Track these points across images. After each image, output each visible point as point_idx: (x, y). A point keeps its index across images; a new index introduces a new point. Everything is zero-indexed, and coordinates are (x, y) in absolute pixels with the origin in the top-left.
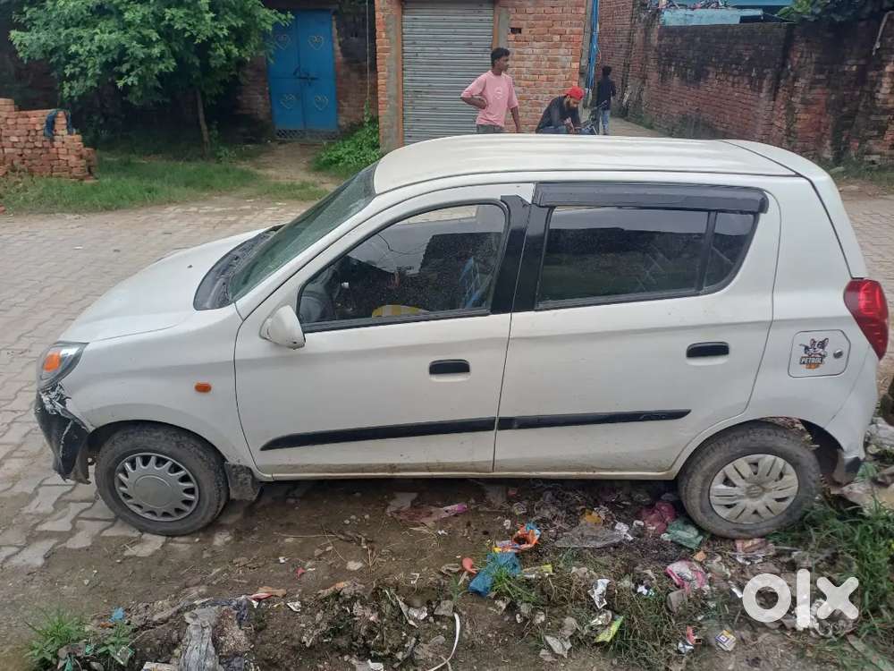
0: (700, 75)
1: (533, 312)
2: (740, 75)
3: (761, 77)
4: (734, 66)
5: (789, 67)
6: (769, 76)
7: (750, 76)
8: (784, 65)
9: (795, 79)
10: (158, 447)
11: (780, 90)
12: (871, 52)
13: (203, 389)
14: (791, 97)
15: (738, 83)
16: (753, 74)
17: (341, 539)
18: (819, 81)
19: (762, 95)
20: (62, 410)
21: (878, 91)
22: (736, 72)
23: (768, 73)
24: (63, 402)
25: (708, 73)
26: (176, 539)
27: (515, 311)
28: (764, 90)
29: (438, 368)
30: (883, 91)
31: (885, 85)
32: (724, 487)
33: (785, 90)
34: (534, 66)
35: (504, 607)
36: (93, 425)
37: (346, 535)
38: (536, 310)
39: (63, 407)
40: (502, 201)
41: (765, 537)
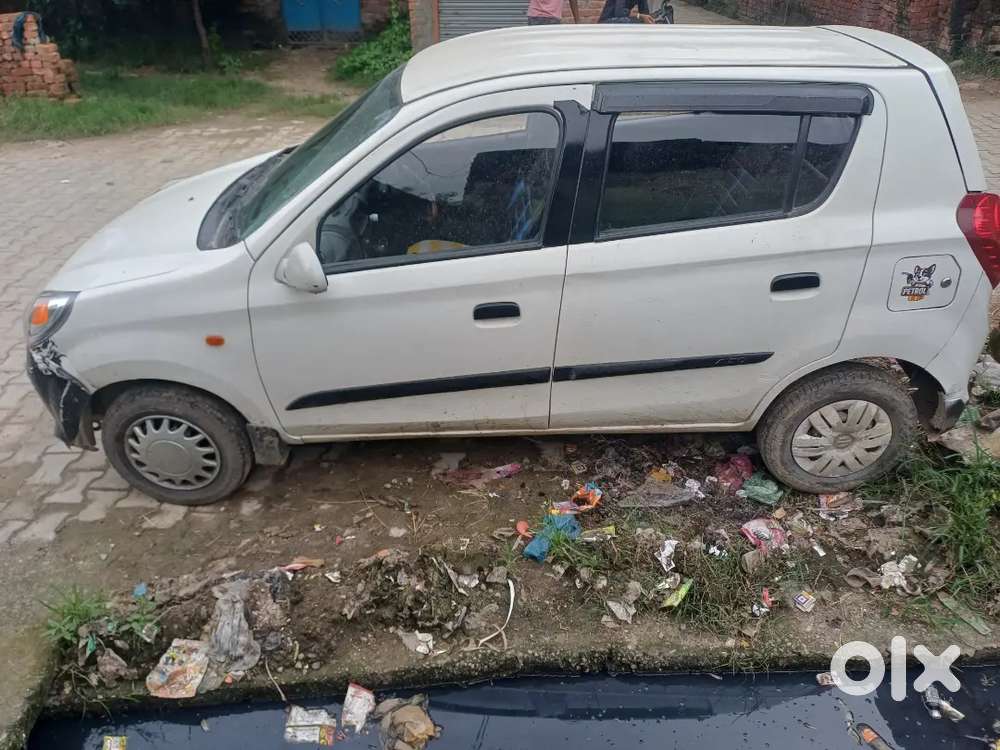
13: (215, 341)
17: (382, 505)
20: (57, 369)
24: (57, 360)
26: (199, 508)
27: (571, 243)
29: (483, 313)
32: (808, 437)
35: (562, 571)
36: (93, 386)
37: (387, 500)
38: (597, 241)
39: (57, 366)
40: (555, 107)
41: (852, 490)
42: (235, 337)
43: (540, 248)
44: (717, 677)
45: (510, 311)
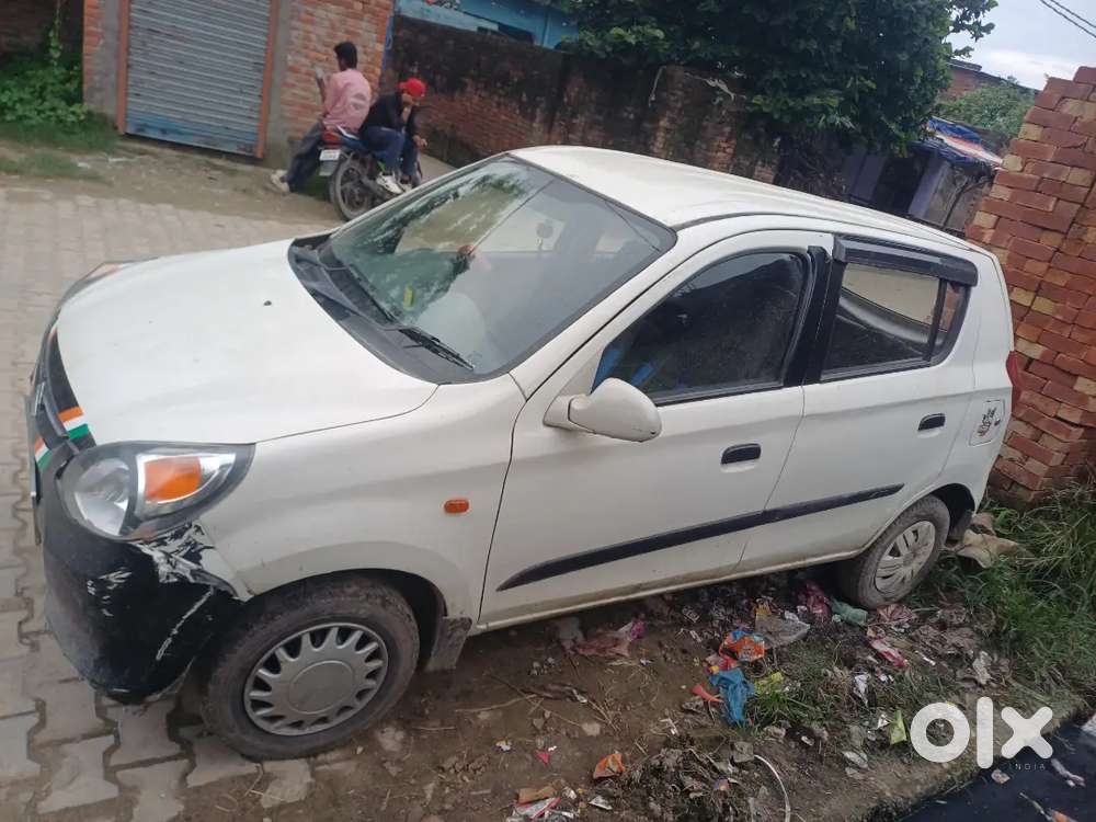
0: (453, 85)
1: (817, 385)
2: (505, 96)
3: (533, 104)
4: (499, 84)
5: (566, 100)
6: (543, 105)
7: (520, 101)
8: (560, 97)
9: (574, 115)
10: (354, 611)
11: (556, 124)
12: (647, 104)
13: (456, 508)
14: (569, 132)
15: (506, 106)
16: (524, 98)
17: (547, 698)
18: (599, 123)
19: (535, 125)
20: (193, 573)
21: (653, 144)
22: (501, 92)
23: (541, 102)
24: (194, 556)
25: (466, 85)
26: (321, 758)
27: (805, 384)
28: (538, 120)
29: (732, 456)
30: (657, 144)
31: (659, 139)
32: (891, 558)
33: (561, 125)
34: (329, 35)
35: (783, 732)
36: (249, 592)
37: (550, 691)
38: (821, 382)
39: (194, 566)
40: (808, 252)
41: (900, 602)
42: (481, 501)
43: (780, 388)
44: (942, 802)
45: (751, 453)
